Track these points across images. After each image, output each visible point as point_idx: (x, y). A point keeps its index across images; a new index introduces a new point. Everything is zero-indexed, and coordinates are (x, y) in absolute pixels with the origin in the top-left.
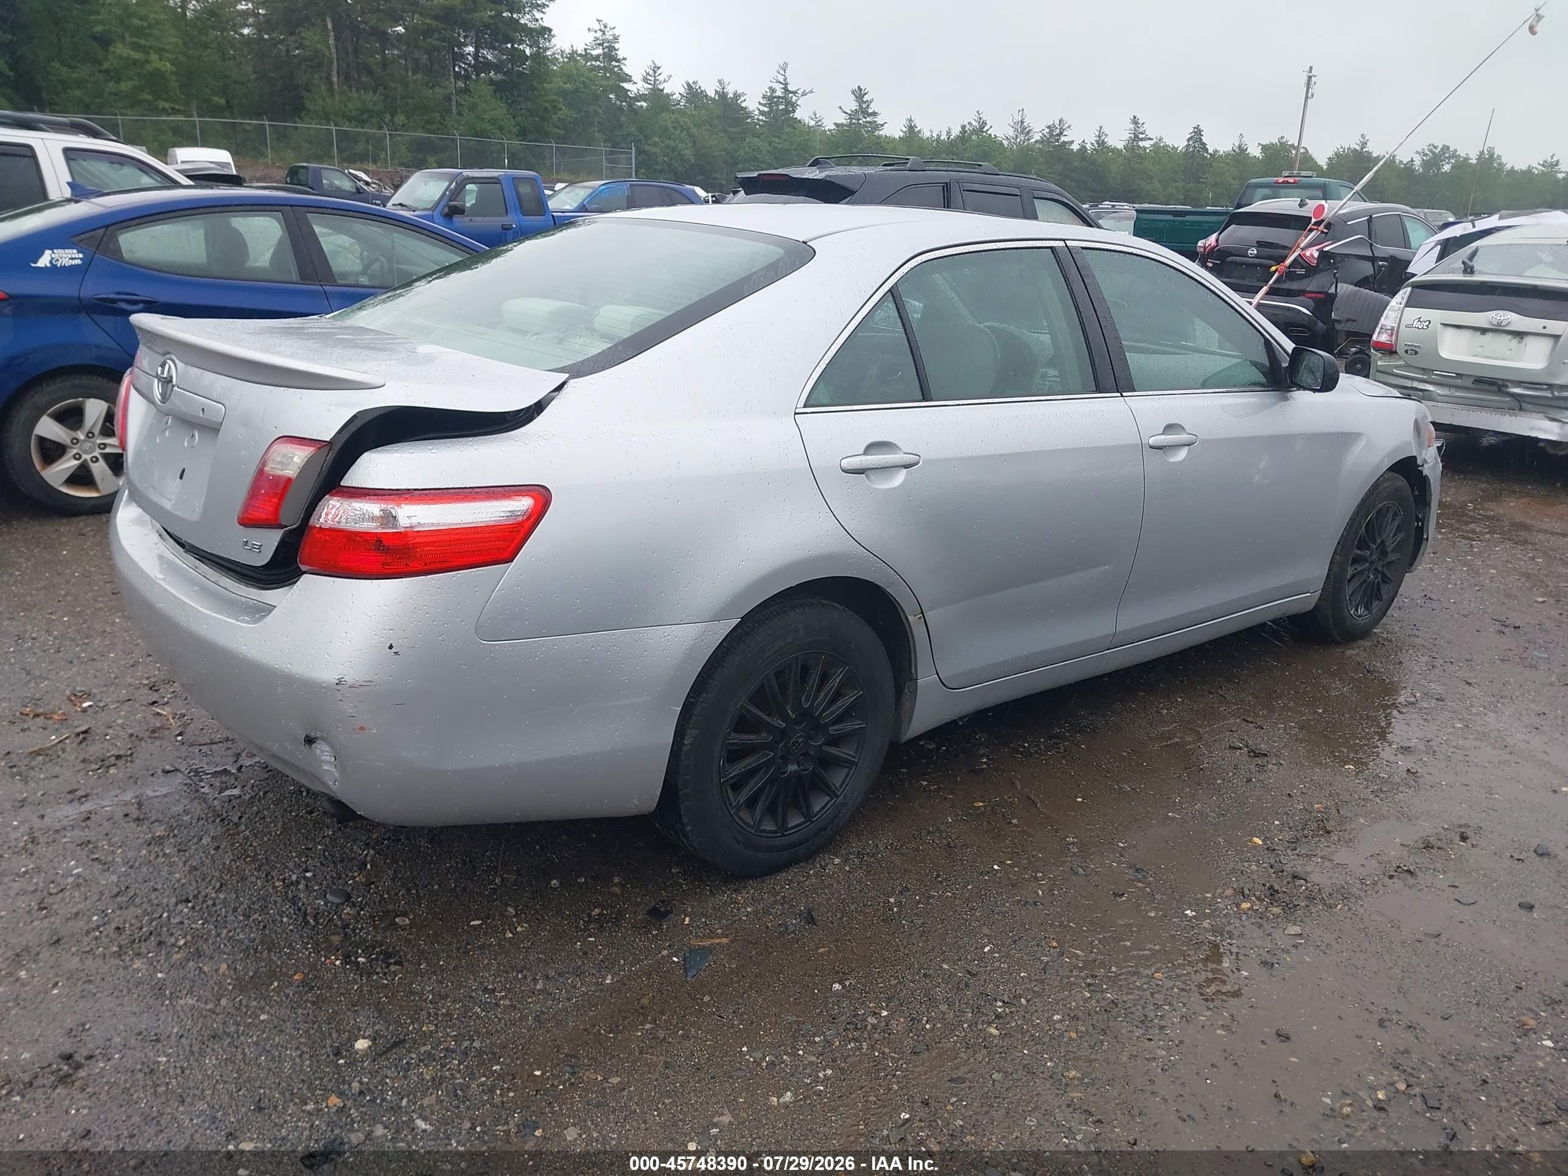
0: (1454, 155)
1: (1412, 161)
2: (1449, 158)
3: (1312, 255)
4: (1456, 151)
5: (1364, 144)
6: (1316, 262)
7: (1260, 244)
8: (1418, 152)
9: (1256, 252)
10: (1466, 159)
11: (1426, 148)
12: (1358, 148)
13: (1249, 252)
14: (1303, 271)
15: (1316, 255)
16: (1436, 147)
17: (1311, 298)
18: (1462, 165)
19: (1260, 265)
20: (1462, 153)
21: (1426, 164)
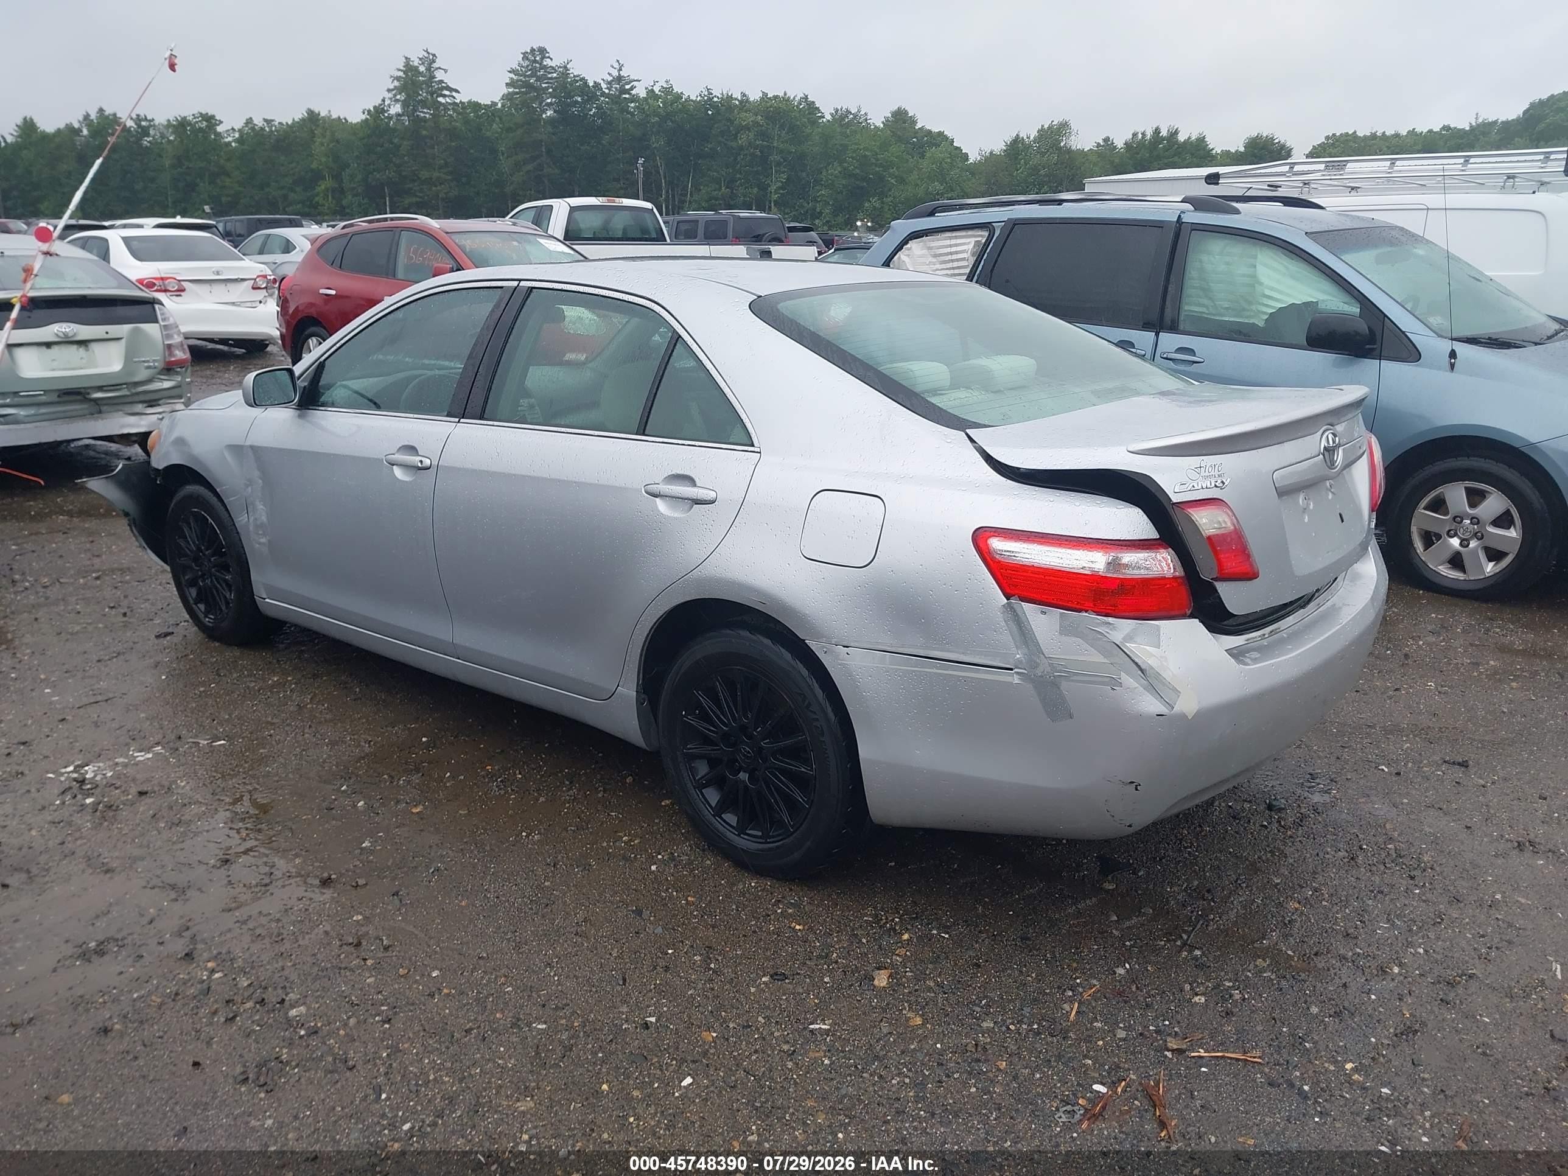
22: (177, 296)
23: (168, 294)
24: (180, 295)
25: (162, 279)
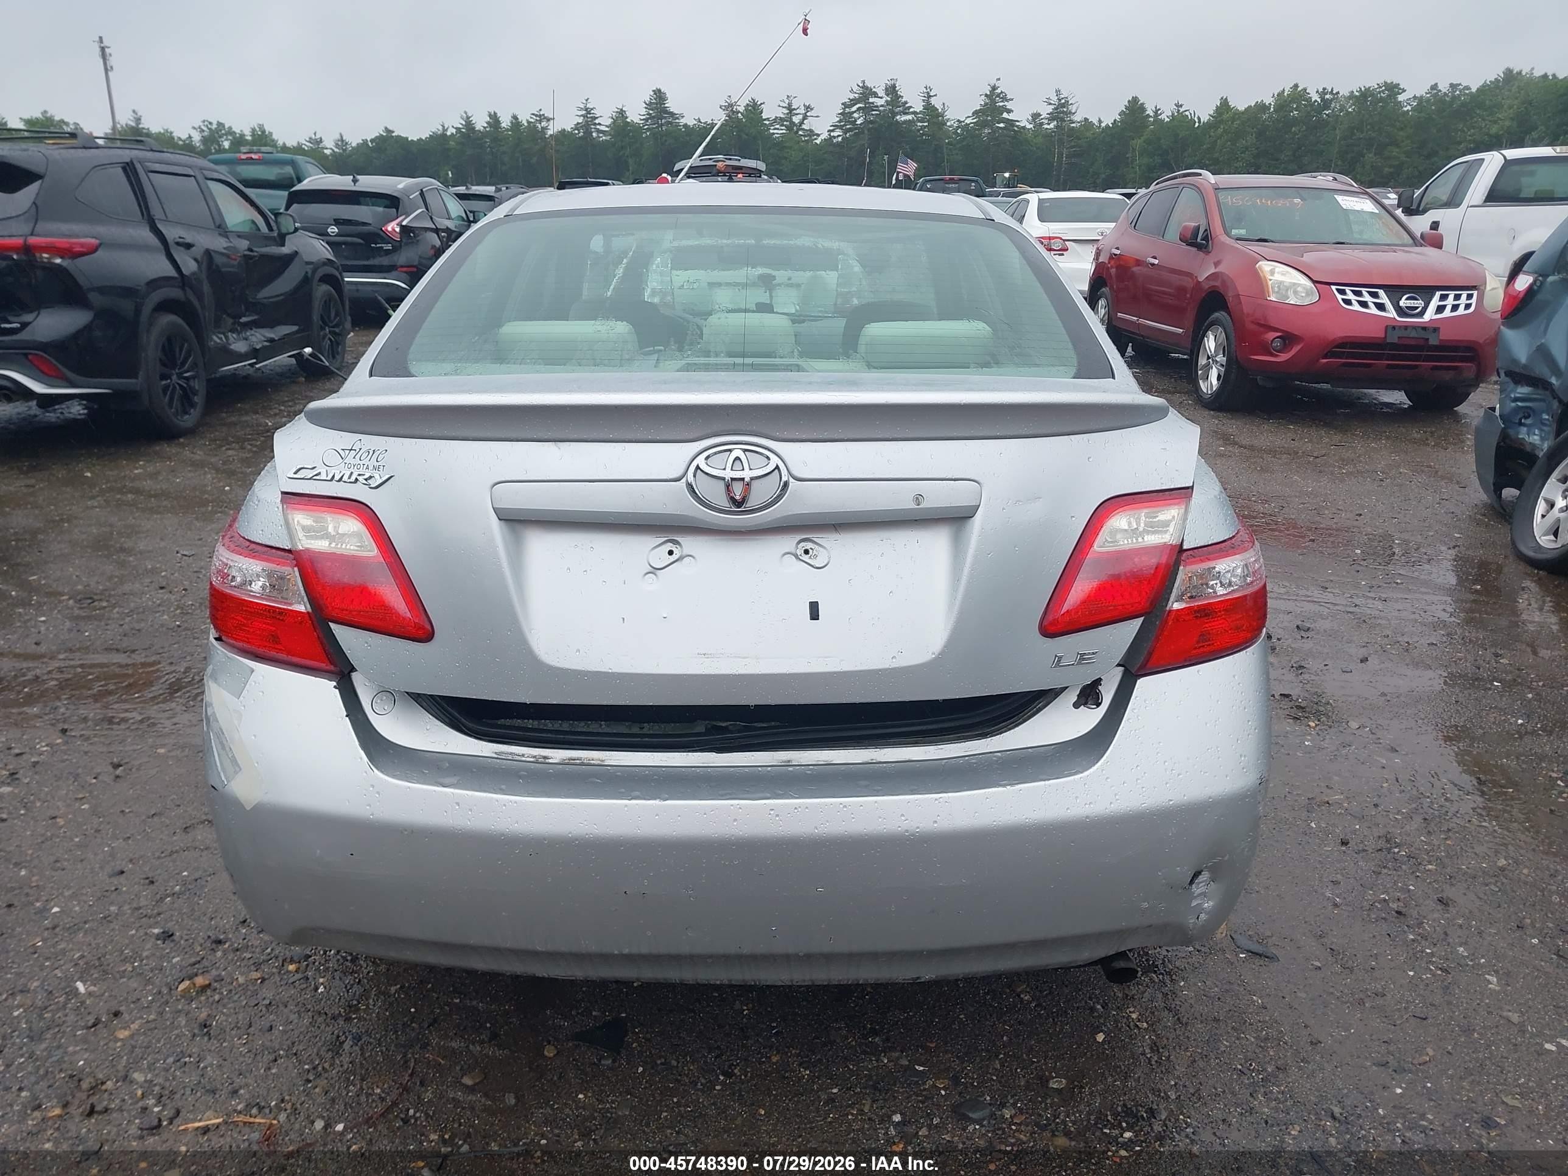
0: (230, 132)
1: (190, 137)
2: (226, 134)
3: (394, 230)
4: (230, 128)
5: (138, 120)
6: (399, 236)
7: (337, 222)
8: (194, 128)
9: (337, 230)
10: (242, 136)
11: (201, 124)
12: (133, 124)
13: (329, 230)
14: (389, 247)
15: (398, 230)
16: (211, 123)
17: (406, 272)
18: (238, 141)
19: (345, 243)
20: (237, 129)
21: (205, 140)
22: (1060, 255)
23: (1053, 253)
24: (1063, 255)
25: (1050, 238)
